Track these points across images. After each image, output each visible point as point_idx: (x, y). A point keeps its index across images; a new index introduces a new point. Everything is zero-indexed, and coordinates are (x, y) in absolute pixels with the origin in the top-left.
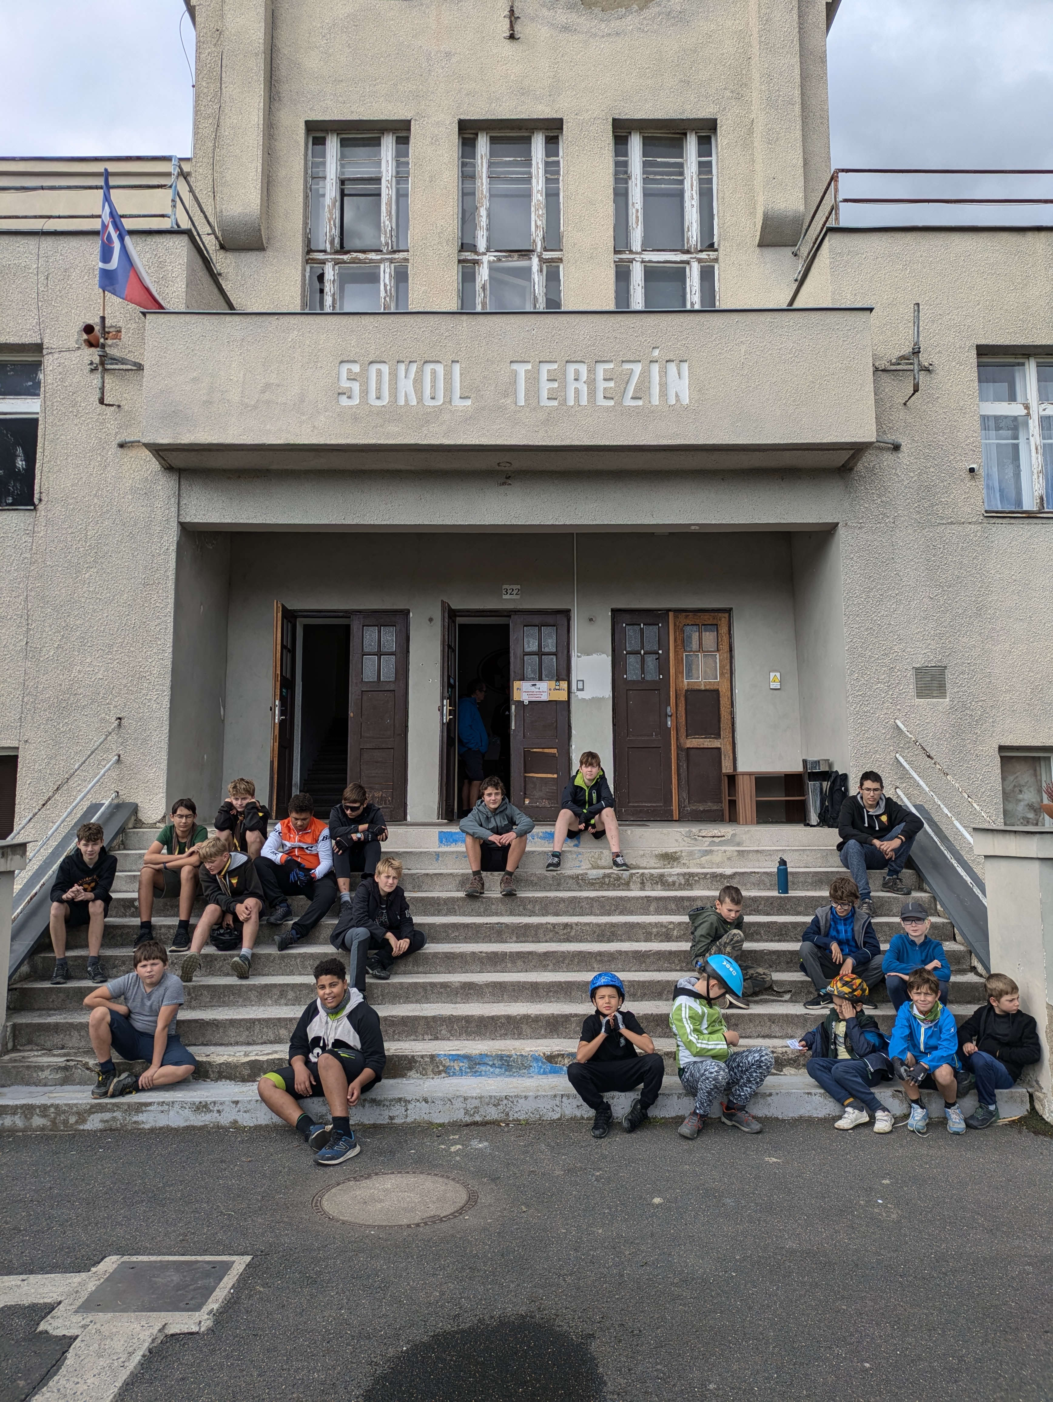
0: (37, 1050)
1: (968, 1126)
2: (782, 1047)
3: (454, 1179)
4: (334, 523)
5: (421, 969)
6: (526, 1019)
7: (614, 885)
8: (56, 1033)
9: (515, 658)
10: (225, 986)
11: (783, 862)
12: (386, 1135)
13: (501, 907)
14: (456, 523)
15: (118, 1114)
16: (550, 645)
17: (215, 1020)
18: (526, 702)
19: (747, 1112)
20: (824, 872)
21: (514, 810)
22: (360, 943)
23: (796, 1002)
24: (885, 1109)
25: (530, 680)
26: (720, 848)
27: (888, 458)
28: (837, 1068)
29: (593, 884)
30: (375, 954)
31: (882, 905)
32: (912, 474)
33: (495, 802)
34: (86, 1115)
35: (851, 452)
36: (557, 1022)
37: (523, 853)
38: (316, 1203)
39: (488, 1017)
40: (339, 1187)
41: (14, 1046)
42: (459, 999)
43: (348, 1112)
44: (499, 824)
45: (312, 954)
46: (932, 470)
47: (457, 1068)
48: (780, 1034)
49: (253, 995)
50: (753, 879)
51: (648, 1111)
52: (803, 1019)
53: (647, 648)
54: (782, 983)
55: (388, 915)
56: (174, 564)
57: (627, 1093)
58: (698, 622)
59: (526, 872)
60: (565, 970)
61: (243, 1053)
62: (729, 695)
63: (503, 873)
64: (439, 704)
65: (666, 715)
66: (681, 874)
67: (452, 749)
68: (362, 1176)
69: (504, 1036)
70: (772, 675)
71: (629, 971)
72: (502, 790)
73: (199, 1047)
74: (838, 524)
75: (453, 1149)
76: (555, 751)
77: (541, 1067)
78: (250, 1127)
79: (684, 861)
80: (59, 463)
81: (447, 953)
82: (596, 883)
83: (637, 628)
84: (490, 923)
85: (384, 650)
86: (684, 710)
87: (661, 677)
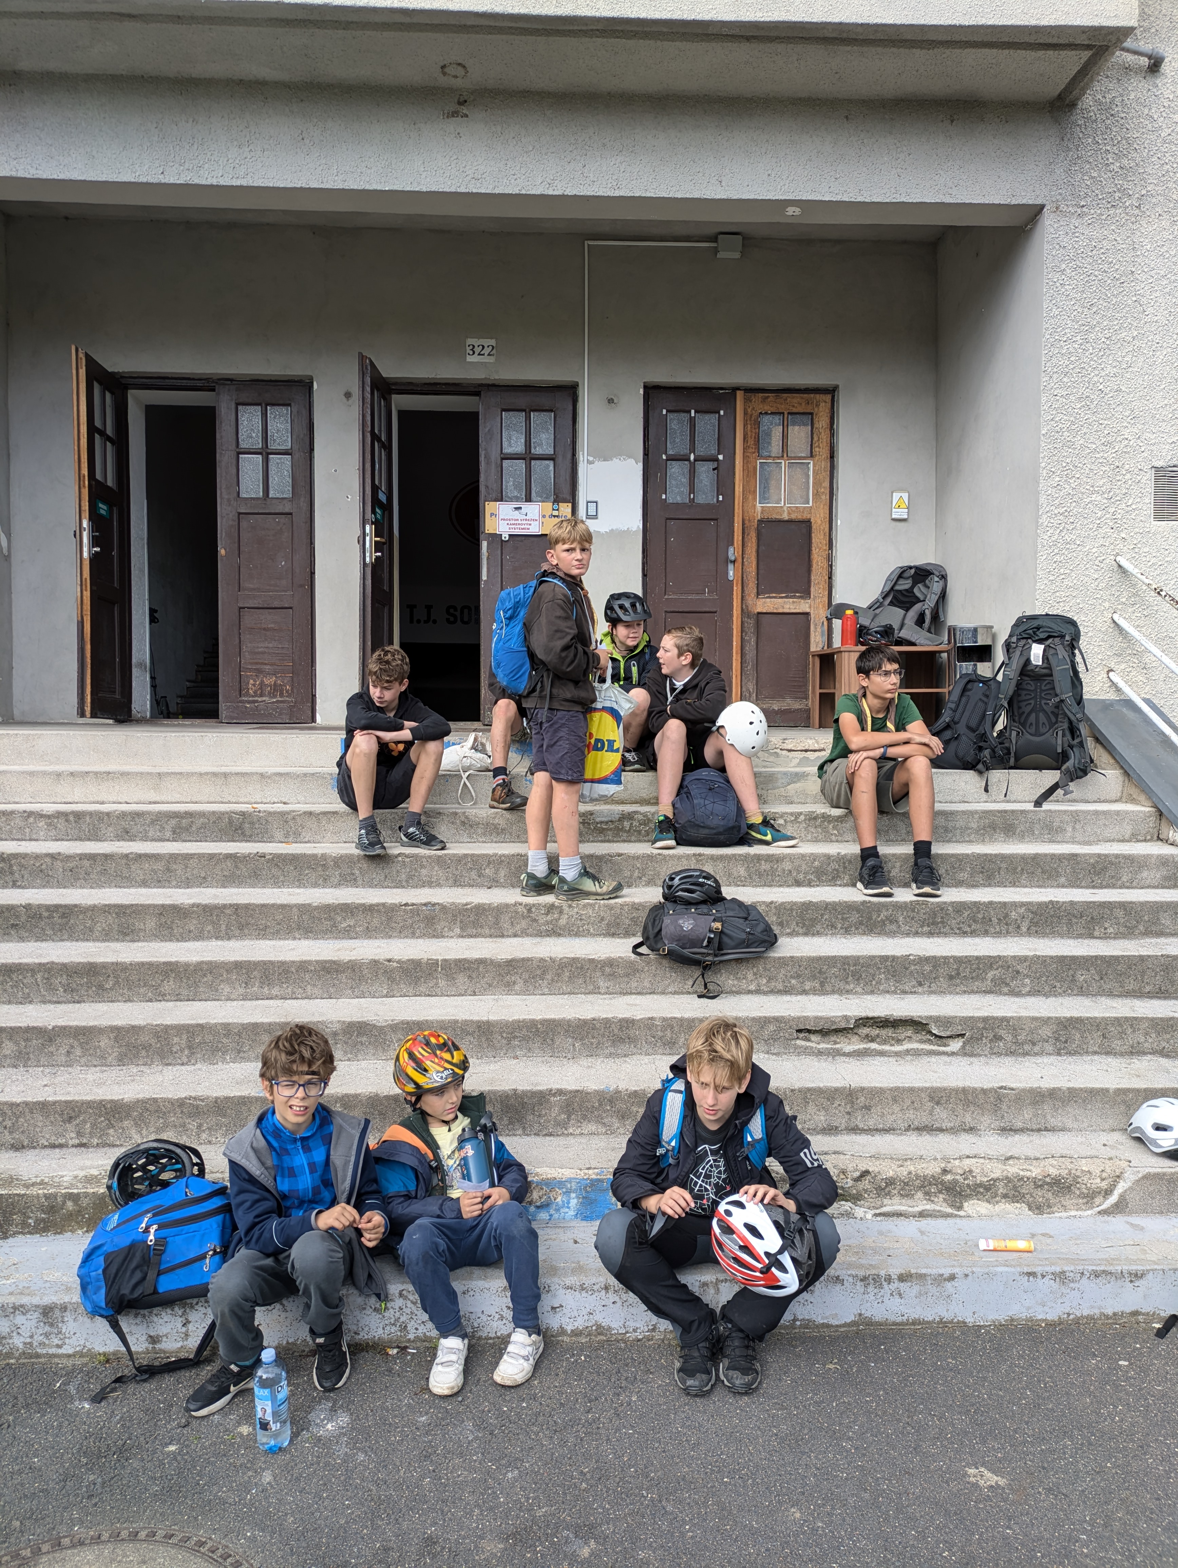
4: (143, 179)
5: (275, 991)
7: (639, 832)
9: (488, 463)
13: (438, 872)
14: (368, 187)
16: (544, 444)
18: (506, 537)
23: (972, 1055)
25: (511, 500)
27: (1138, 85)
29: (602, 831)
35: (1086, 55)
36: (523, 1104)
48: (949, 1125)
52: (996, 1096)
53: (701, 451)
54: (947, 1021)
58: (782, 408)
60: (546, 990)
62: (827, 530)
64: (358, 532)
65: (727, 561)
67: (386, 610)
70: (896, 496)
71: (663, 993)
74: (1042, 207)
81: (326, 962)
82: (607, 829)
83: (684, 417)
84: (413, 905)
85: (272, 446)
86: (754, 554)
87: (721, 498)
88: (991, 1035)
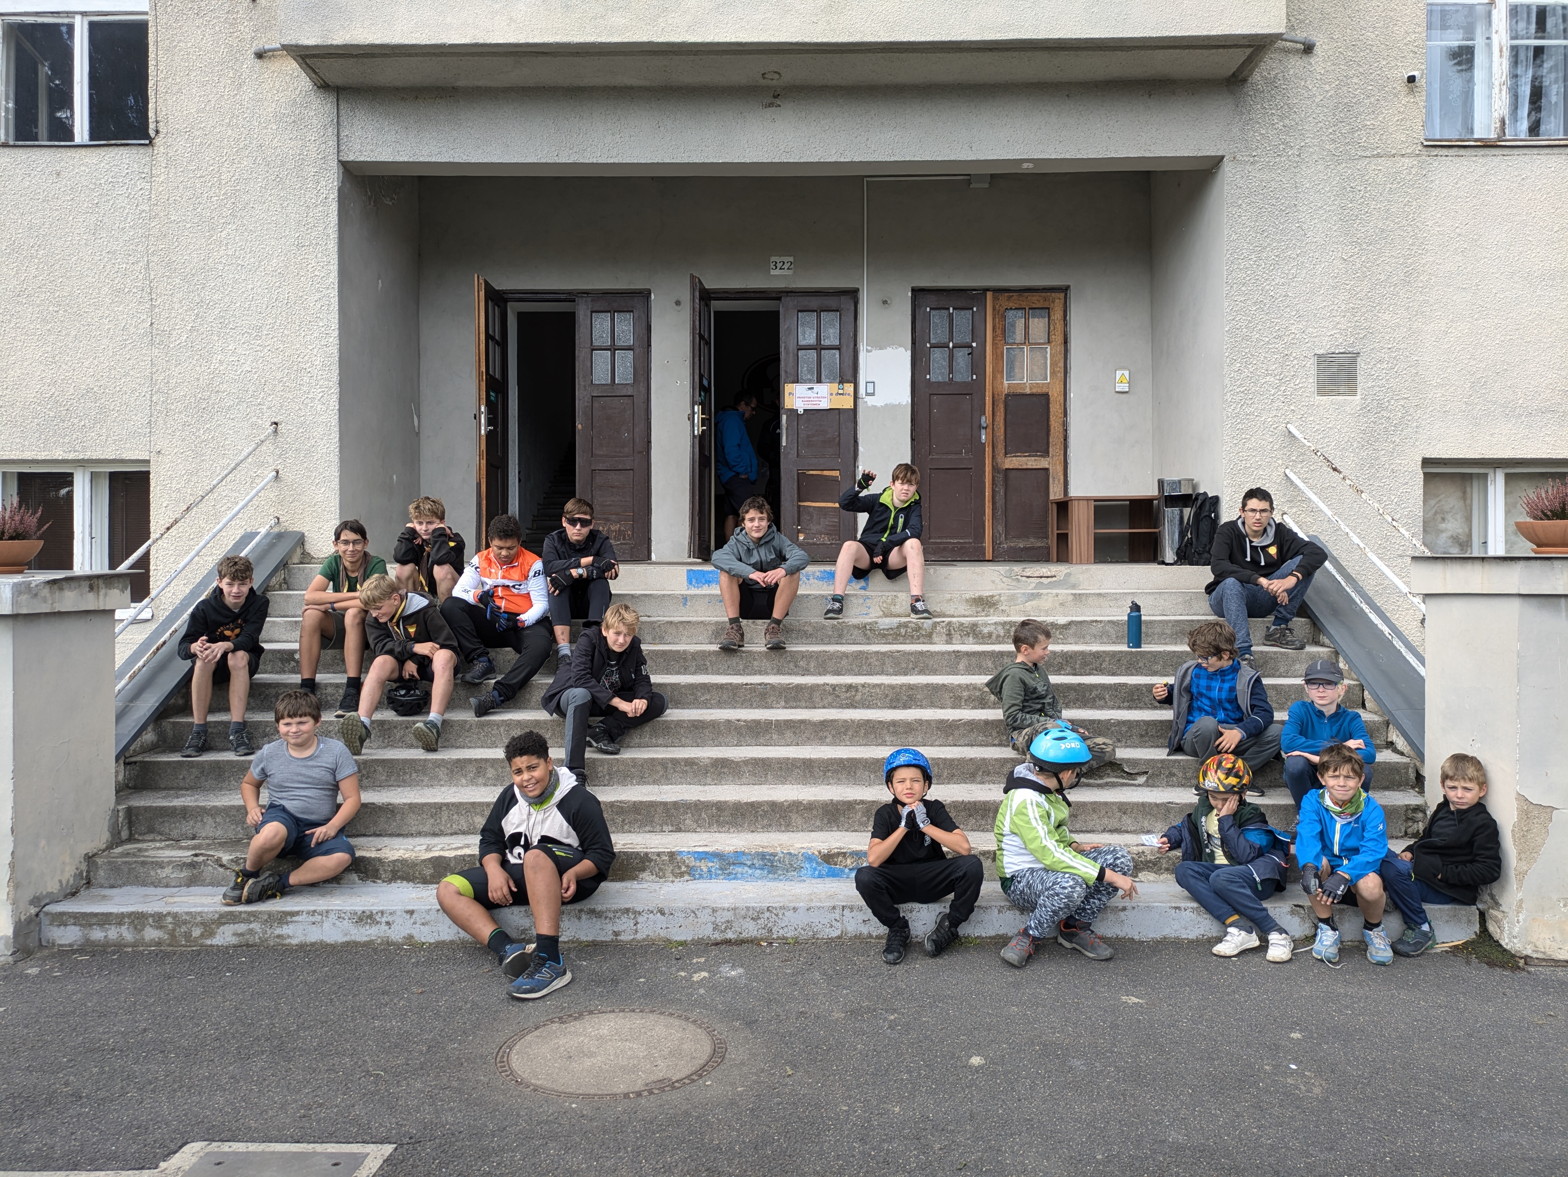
0: (161, 841)
1: (1395, 952)
2: (1137, 845)
3: (695, 1022)
4: (544, 161)
5: (660, 741)
6: (796, 806)
7: (912, 637)
8: (184, 818)
9: (787, 353)
10: (405, 761)
11: (1136, 608)
12: (608, 957)
13: (766, 664)
14: (706, 161)
15: (256, 926)
16: (831, 336)
17: (390, 804)
18: (800, 411)
19: (1092, 932)
20: (1187, 621)
21: (783, 540)
22: (576, 708)
23: (1153, 786)
24: (1282, 931)
25: (805, 381)
26: (1049, 591)
27: (1296, 64)
28: (1218, 876)
29: (884, 636)
30: (601, 722)
31: (1266, 662)
32: (1327, 87)
33: (758, 529)
34: (213, 926)
35: (1250, 50)
36: (837, 810)
37: (794, 596)
38: (503, 1056)
39: (746, 804)
40: (537, 1033)
41: (131, 834)
42: (709, 780)
43: (557, 927)
44: (763, 558)
45: (519, 721)
46: (1355, 80)
47: (705, 869)
48: (1133, 828)
49: (442, 773)
50: (1093, 630)
51: (958, 929)
52: (1166, 809)
53: (957, 339)
54: (1134, 762)
55: (620, 674)
56: (336, 218)
57: (931, 906)
58: (1024, 305)
59: (798, 621)
60: (848, 743)
61: (424, 847)
62: (1062, 401)
63: (769, 621)
64: (689, 412)
65: (980, 427)
66: (1000, 623)
67: (707, 470)
68: (571, 1016)
69: (767, 828)
70: (1119, 373)
71: (932, 745)
72: (768, 515)
73: (370, 839)
74: (1223, 157)
75: (696, 977)
76: (836, 473)
77: (815, 869)
78: (430, 944)
79: (1003, 608)
80: (178, 80)
81: (695, 721)
82: (888, 635)
83: (944, 313)
84: (751, 684)
85: (618, 343)
86: (1002, 421)
87: (974, 377)
88: (1167, 773)
